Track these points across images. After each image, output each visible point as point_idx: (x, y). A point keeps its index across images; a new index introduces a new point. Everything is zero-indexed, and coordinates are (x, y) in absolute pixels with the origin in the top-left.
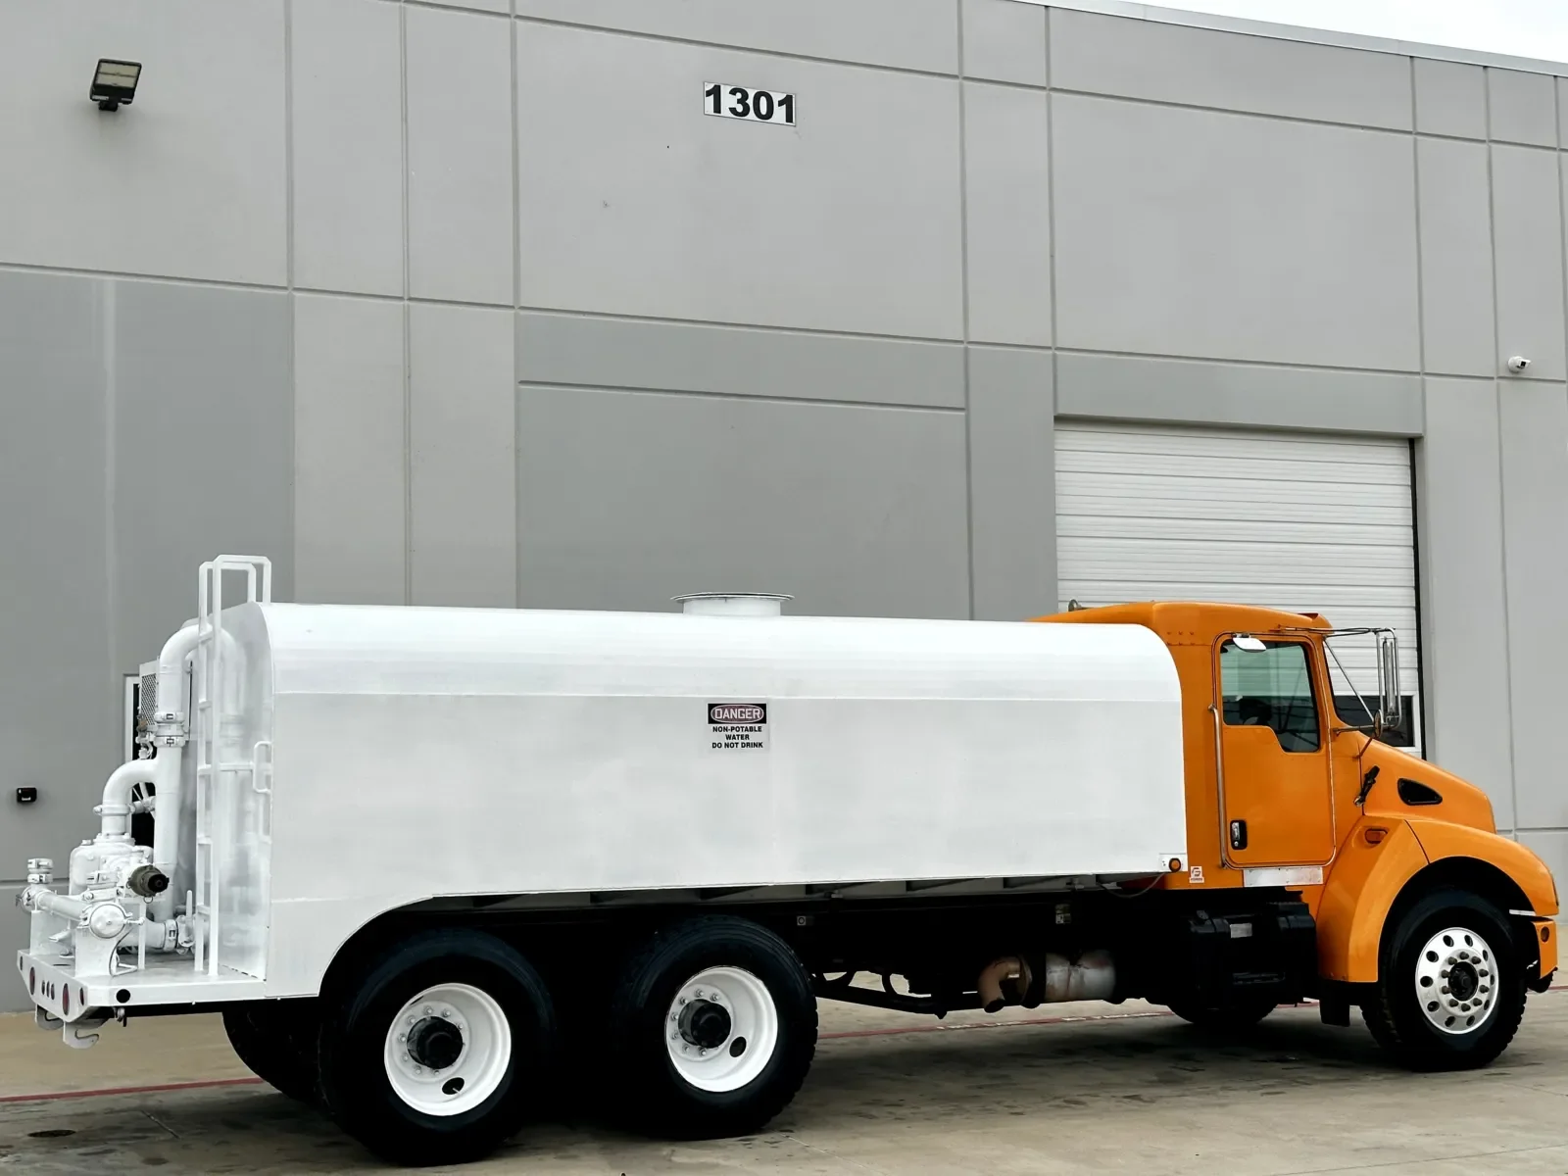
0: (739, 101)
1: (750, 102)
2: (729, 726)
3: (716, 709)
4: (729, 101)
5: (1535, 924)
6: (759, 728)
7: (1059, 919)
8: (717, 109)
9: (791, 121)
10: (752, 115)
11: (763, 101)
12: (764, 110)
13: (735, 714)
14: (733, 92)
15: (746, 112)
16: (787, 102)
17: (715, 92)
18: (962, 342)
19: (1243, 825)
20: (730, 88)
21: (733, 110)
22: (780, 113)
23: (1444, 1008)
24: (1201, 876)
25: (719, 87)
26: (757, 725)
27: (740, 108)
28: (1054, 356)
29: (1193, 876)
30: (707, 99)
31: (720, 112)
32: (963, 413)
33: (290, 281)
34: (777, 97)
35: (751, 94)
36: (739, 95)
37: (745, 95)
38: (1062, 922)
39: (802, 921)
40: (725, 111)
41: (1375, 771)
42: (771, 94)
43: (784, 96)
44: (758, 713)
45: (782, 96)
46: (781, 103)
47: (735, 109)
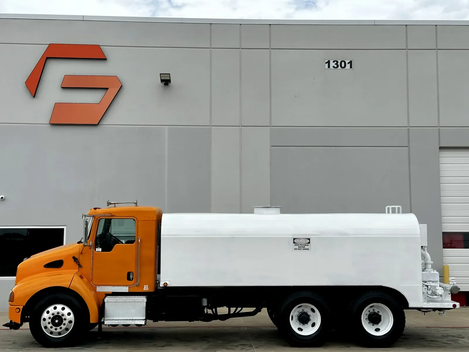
0: (335, 64)
1: (339, 64)
4: (332, 64)
8: (329, 67)
9: (352, 68)
10: (339, 67)
11: (343, 63)
12: (343, 66)
14: (334, 62)
16: (351, 63)
17: (329, 62)
18: (407, 127)
20: (333, 61)
21: (334, 67)
22: (348, 66)
27: (336, 66)
28: (439, 129)
30: (326, 64)
32: (408, 148)
33: (211, 123)
34: (347, 62)
35: (339, 62)
36: (336, 62)
37: (337, 62)
40: (331, 67)
42: (345, 61)
43: (350, 61)
46: (348, 63)
47: (334, 66)
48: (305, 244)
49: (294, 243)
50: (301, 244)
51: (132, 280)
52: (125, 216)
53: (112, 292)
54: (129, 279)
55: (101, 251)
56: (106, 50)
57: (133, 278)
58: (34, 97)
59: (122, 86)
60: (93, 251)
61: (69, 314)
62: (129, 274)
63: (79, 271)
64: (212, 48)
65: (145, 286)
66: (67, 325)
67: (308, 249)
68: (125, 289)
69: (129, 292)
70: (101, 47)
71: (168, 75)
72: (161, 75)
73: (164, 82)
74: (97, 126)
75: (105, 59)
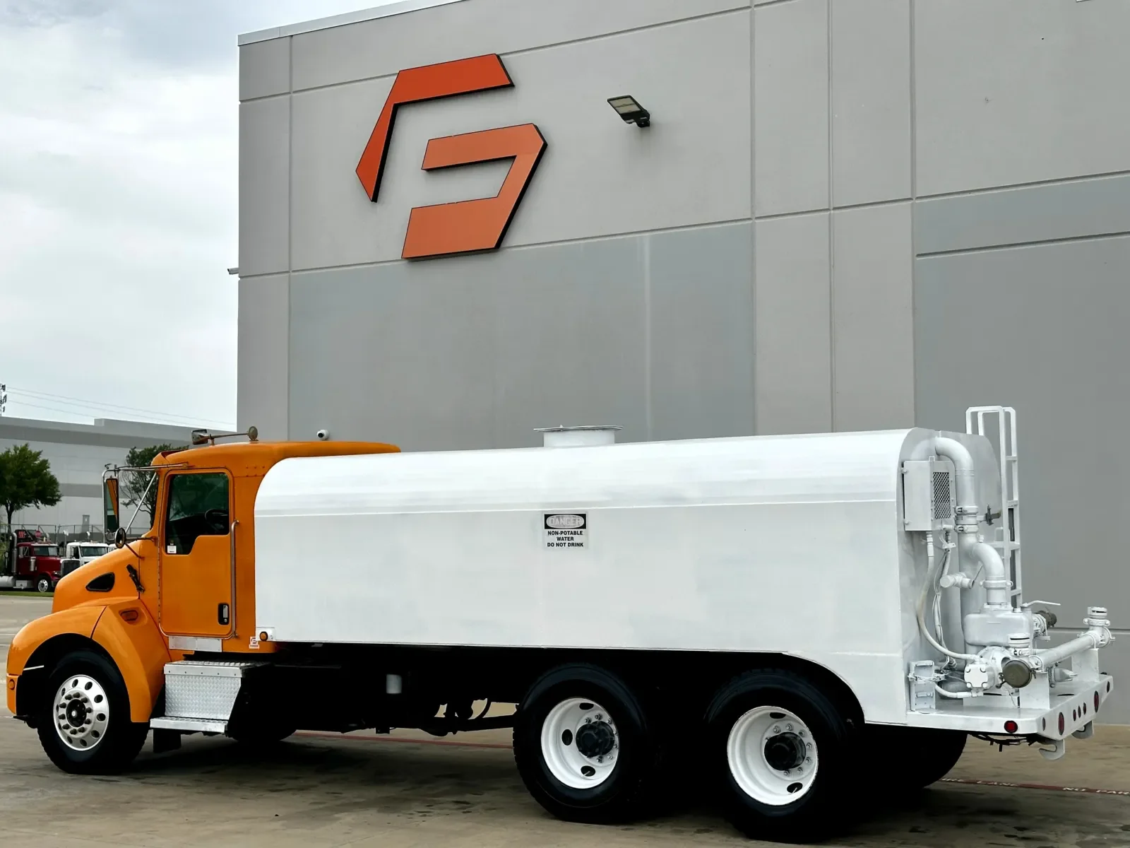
48: (573, 530)
49: (547, 527)
50: (563, 530)
51: (227, 623)
52: (211, 466)
53: (196, 652)
54: (221, 620)
55: (175, 552)
56: (511, 62)
57: (228, 619)
58: (375, 199)
59: (545, 146)
60: (161, 554)
61: (99, 699)
62: (221, 607)
63: (139, 598)
64: (756, 6)
65: (251, 638)
66: (94, 723)
67: (581, 544)
68: (215, 646)
69: (223, 653)
70: (502, 57)
71: (629, 99)
72: (611, 102)
73: (632, 120)
74: (497, 251)
75: (511, 85)
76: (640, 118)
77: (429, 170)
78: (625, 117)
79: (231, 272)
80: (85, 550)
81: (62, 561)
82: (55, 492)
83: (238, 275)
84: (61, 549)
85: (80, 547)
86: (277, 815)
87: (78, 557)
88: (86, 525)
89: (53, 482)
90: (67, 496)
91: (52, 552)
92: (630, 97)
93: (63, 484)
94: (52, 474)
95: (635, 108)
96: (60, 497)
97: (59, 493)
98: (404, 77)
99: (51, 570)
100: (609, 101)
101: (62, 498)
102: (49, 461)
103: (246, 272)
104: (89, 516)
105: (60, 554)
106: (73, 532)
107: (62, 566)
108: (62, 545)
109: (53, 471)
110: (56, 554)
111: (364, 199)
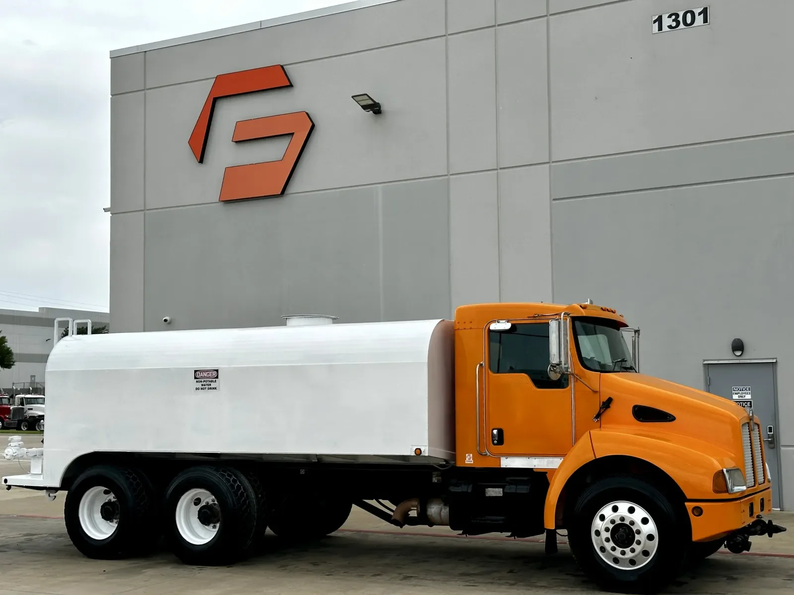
0: (673, 21)
1: (680, 19)
2: (203, 380)
3: (197, 373)
4: (667, 22)
5: (686, 504)
6: (215, 382)
7: (435, 480)
8: (660, 28)
9: (707, 22)
10: (682, 26)
11: (689, 16)
12: (689, 20)
13: (205, 374)
14: (670, 16)
15: (678, 24)
16: (705, 12)
17: (659, 20)
19: (500, 432)
20: (668, 15)
21: (670, 27)
22: (699, 19)
23: (608, 552)
24: (471, 460)
25: (661, 16)
26: (214, 380)
27: (674, 24)
29: (467, 459)
30: (653, 25)
31: (662, 30)
33: (448, 172)
34: (697, 11)
35: (681, 14)
36: (674, 17)
37: (677, 15)
38: (436, 481)
39: (302, 472)
40: (665, 28)
41: (610, 400)
42: (694, 10)
43: (703, 8)
44: (215, 373)
45: (700, 10)
46: (700, 14)
47: (671, 25)
56: (291, 70)
58: (201, 161)
59: (313, 126)
64: (449, 35)
70: (285, 67)
71: (366, 96)
72: (355, 98)
73: (369, 110)
74: (282, 196)
75: (291, 86)
76: (375, 108)
77: (236, 142)
78: (365, 107)
79: (106, 210)
80: (29, 400)
81: (12, 407)
82: (11, 359)
83: (110, 212)
84: (11, 400)
85: (25, 398)
86: (104, 571)
87: (23, 405)
88: (32, 383)
89: (9, 352)
90: (19, 362)
91: (5, 401)
92: (366, 95)
93: (17, 354)
94: (8, 346)
95: (370, 102)
96: (14, 362)
97: (14, 360)
98: (220, 80)
99: (4, 414)
100: (353, 97)
101: (15, 363)
102: (6, 338)
103: (116, 210)
104: (35, 376)
105: (11, 403)
106: (22, 388)
107: (12, 412)
108: (12, 397)
109: (8, 344)
110: (7, 403)
111: (194, 161)
